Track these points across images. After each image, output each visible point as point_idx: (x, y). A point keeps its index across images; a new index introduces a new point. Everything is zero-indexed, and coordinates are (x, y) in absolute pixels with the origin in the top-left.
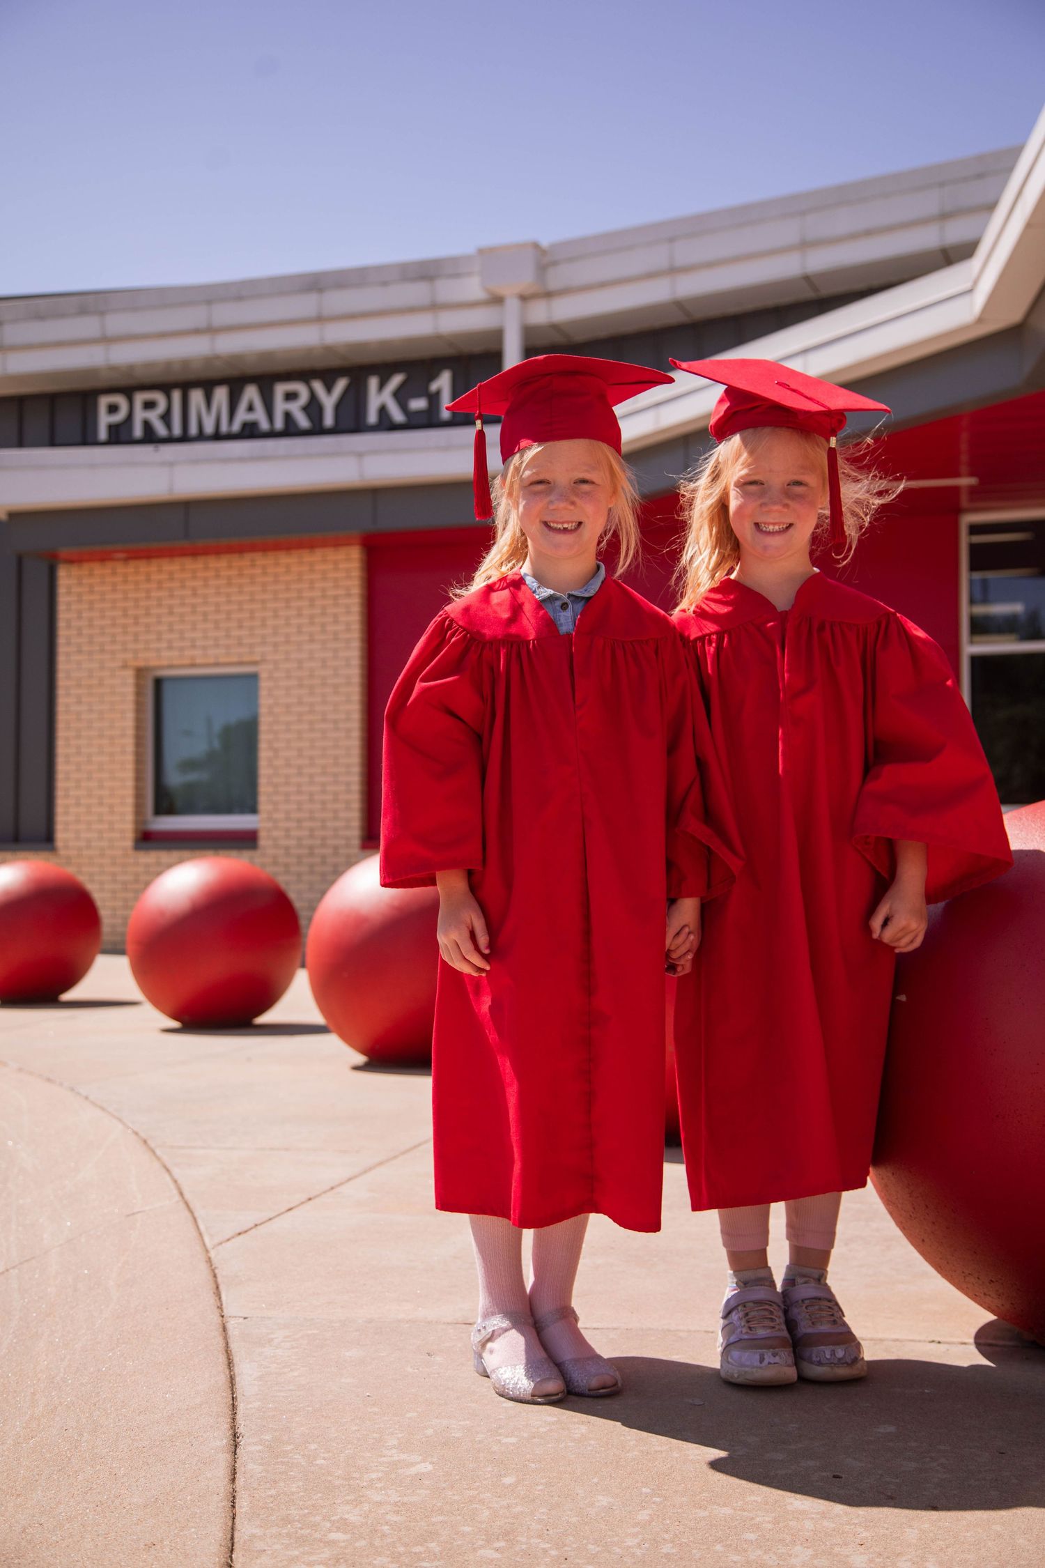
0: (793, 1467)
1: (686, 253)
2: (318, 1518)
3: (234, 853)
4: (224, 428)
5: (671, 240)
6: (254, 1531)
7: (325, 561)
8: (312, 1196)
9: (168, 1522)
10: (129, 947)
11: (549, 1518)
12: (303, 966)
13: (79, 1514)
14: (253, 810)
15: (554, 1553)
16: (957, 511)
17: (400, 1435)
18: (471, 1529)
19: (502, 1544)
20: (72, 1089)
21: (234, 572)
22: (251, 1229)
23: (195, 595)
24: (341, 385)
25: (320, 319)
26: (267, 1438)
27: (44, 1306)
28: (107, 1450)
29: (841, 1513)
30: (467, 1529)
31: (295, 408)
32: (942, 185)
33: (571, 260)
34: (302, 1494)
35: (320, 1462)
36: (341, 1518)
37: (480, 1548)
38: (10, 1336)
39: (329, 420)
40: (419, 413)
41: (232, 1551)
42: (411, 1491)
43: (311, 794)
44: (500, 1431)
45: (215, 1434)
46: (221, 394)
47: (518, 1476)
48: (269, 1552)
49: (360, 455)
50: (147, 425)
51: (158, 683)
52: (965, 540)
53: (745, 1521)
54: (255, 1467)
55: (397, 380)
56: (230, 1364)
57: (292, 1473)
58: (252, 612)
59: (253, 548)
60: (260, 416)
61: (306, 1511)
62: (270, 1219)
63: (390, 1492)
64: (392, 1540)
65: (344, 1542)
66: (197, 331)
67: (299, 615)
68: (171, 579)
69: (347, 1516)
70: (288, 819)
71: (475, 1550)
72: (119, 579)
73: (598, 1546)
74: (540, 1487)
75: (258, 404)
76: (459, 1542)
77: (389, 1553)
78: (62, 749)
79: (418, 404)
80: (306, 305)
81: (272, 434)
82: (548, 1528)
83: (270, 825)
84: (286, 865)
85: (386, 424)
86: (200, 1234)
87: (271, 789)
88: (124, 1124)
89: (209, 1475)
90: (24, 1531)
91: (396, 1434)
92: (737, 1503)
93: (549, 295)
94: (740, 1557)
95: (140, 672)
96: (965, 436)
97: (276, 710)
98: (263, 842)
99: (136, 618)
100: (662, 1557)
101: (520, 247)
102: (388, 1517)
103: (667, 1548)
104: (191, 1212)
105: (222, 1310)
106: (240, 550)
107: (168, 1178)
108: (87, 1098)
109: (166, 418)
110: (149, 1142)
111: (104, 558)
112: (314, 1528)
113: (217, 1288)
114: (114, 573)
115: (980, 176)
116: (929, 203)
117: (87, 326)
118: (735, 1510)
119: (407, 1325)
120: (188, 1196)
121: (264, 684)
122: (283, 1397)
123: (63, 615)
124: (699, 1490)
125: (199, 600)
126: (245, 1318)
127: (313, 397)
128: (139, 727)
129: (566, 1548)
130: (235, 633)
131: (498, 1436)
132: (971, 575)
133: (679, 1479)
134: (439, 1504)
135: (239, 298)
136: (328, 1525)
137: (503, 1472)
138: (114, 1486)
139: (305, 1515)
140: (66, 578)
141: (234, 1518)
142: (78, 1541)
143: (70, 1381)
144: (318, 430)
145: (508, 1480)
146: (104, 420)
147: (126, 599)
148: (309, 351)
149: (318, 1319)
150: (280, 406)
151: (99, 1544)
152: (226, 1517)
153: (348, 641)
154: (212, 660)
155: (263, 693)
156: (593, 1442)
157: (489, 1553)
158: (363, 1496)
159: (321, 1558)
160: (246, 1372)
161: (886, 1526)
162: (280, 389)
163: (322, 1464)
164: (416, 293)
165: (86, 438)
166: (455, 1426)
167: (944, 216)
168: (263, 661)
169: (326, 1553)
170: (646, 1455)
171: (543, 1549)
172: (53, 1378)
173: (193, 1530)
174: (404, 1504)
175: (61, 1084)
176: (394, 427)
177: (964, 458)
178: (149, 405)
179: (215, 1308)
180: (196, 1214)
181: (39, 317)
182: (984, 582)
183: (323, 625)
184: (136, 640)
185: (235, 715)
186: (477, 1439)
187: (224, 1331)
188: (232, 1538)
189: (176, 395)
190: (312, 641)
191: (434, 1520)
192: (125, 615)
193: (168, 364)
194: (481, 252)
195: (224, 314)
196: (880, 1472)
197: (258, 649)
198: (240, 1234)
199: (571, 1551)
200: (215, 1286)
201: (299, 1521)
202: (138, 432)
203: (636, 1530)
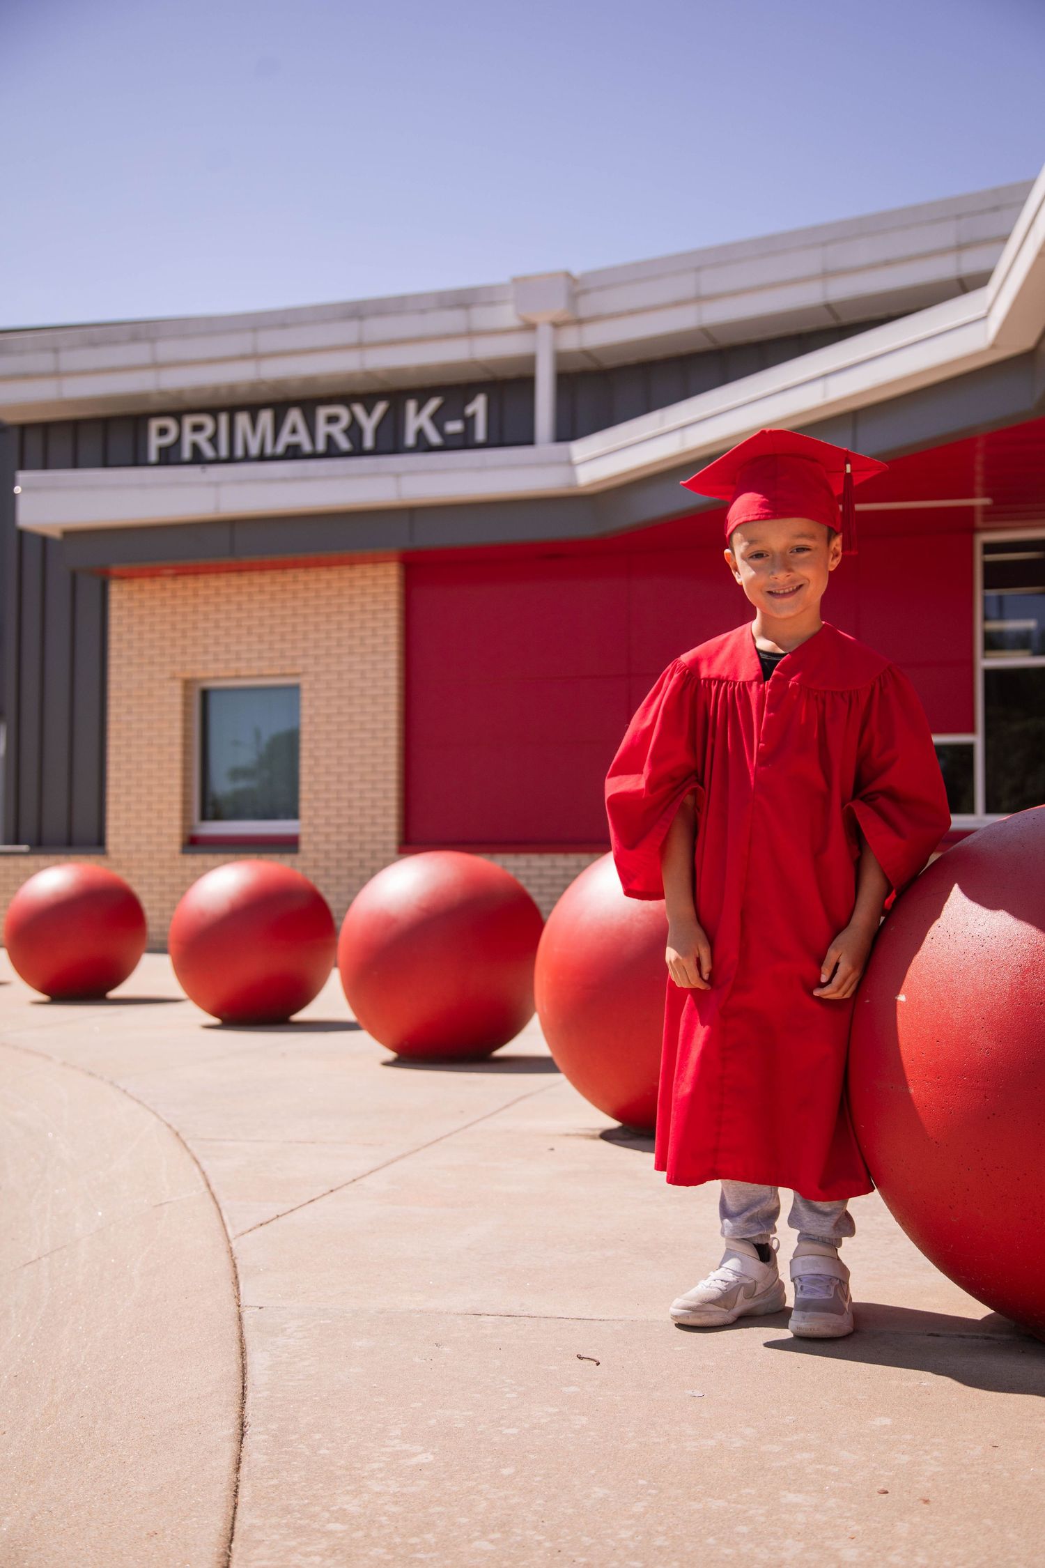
0: (788, 1460)
1: (711, 282)
2: (317, 1509)
3: (276, 857)
4: (269, 450)
5: (698, 269)
6: (255, 1521)
7: (364, 577)
8: (333, 1188)
9: (171, 1511)
10: (171, 946)
11: (545, 1510)
12: (336, 966)
13: (88, 1502)
14: (293, 814)
15: (548, 1545)
16: (972, 530)
17: (404, 1426)
18: (468, 1520)
19: (497, 1535)
20: (111, 1083)
21: (277, 588)
22: (273, 1220)
23: (240, 609)
24: (381, 408)
25: (360, 345)
26: (274, 1427)
27: (71, 1294)
28: (119, 1438)
29: (834, 1506)
30: (464, 1520)
31: (337, 431)
32: (958, 217)
33: (601, 288)
34: (303, 1484)
35: (323, 1451)
36: (340, 1509)
37: (475, 1540)
38: (37, 1323)
39: (368, 442)
40: (455, 435)
41: (231, 1541)
42: (411, 1481)
43: (350, 801)
44: (502, 1422)
45: (223, 1423)
46: (266, 418)
47: (517, 1467)
48: (267, 1543)
49: (398, 475)
50: (196, 448)
51: (205, 694)
52: (979, 559)
53: (738, 1514)
54: (259, 1456)
55: (434, 404)
56: (243, 1353)
57: (295, 1463)
58: (294, 625)
59: (295, 565)
60: (303, 438)
61: (306, 1501)
62: (292, 1210)
63: (389, 1482)
64: (390, 1531)
65: (341, 1533)
66: (243, 357)
67: (340, 629)
68: (218, 594)
69: (345, 1507)
70: (328, 824)
71: (470, 1541)
72: (167, 594)
73: (592, 1538)
74: (538, 1479)
75: (302, 427)
76: (456, 1534)
77: (385, 1543)
78: (113, 757)
79: (454, 427)
80: (347, 332)
81: (314, 456)
82: (543, 1519)
83: (310, 830)
84: (327, 869)
85: (422, 445)
86: (224, 1225)
87: (311, 796)
88: (158, 1116)
89: (214, 1464)
90: (33, 1518)
91: (401, 1424)
92: (731, 1495)
93: (580, 322)
94: (731, 1550)
95: (187, 684)
96: (980, 458)
97: (317, 720)
98: (303, 846)
99: (184, 631)
100: (655, 1549)
101: (552, 276)
102: (387, 1508)
103: (660, 1541)
104: (216, 1203)
105: (239, 1300)
106: (283, 566)
107: (196, 1170)
108: (125, 1091)
109: (213, 440)
110: (181, 1135)
111: (153, 574)
112: (313, 1518)
113: (236, 1277)
114: (164, 589)
115: (996, 209)
116: (947, 235)
117: (139, 353)
118: (729, 1502)
119: (418, 1316)
120: (214, 1187)
121: (306, 695)
122: (292, 1386)
123: (115, 629)
124: (694, 1482)
125: (244, 615)
126: (260, 1308)
127: (354, 421)
128: (186, 736)
129: (560, 1540)
130: (278, 646)
131: (499, 1427)
132: (985, 593)
133: (675, 1471)
134: (438, 1495)
135: (284, 325)
136: (327, 1515)
137: (502, 1463)
138: (122, 1474)
139: (305, 1505)
140: (118, 594)
141: (235, 1508)
142: (84, 1529)
143: (89, 1369)
144: (358, 451)
145: (506, 1472)
146: (155, 442)
147: (174, 613)
148: (350, 376)
149: (331, 1309)
150: (322, 429)
151: (103, 1532)
152: (227, 1506)
153: (386, 653)
154: (255, 672)
155: (304, 703)
156: (592, 1433)
157: (484, 1545)
158: (363, 1487)
159: (318, 1549)
160: (258, 1362)
161: (878, 1519)
162: (322, 413)
163: (325, 1454)
164: (453, 320)
165: (138, 460)
166: (458, 1417)
167: (960, 247)
168: (305, 673)
169: (324, 1544)
170: (644, 1447)
171: (537, 1541)
172: (74, 1365)
173: (195, 1519)
174: (403, 1494)
175: (101, 1078)
176: (431, 449)
177: (979, 479)
178: (198, 428)
179: (233, 1298)
180: (221, 1205)
181: (93, 344)
182: (1000, 599)
183: (362, 639)
184: (184, 653)
185: (279, 726)
186: (479, 1430)
187: (240, 1320)
188: (232, 1528)
189: (224, 419)
190: (351, 653)
191: (431, 1510)
192: (174, 629)
193: (216, 389)
194: (515, 280)
195: (269, 340)
196: (874, 1465)
197: (301, 662)
198: (261, 1225)
199: (565, 1543)
200: (234, 1276)
201: (298, 1511)
202: (187, 453)
203: (630, 1522)
